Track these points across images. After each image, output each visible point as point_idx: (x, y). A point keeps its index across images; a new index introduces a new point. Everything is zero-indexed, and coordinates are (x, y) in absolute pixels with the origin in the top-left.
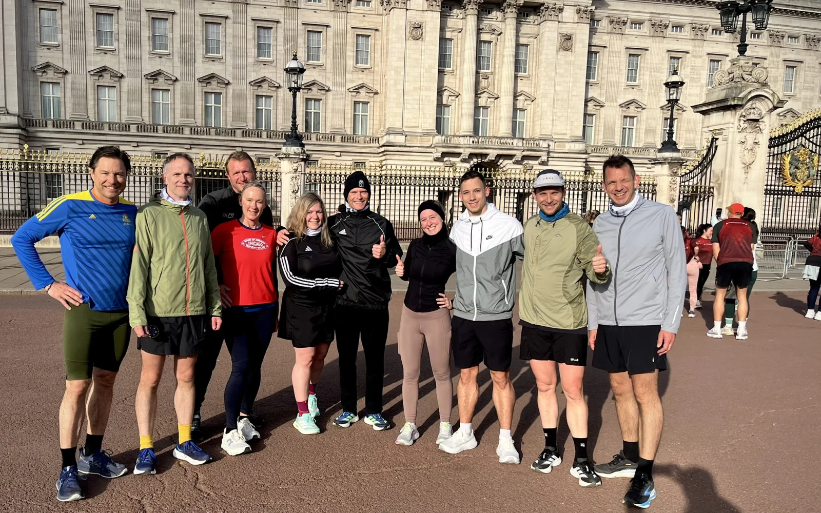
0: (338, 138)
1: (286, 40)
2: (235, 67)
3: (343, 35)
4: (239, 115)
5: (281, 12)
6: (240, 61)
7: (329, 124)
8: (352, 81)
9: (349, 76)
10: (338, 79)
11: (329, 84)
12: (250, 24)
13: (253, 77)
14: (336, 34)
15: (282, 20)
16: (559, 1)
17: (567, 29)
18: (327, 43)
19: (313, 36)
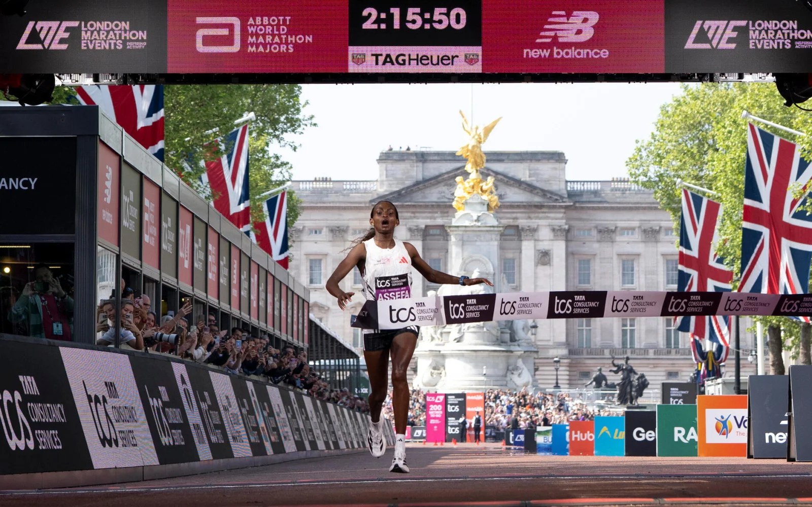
16: (533, 223)
17: (544, 246)
18: (327, 269)
19: (315, 263)
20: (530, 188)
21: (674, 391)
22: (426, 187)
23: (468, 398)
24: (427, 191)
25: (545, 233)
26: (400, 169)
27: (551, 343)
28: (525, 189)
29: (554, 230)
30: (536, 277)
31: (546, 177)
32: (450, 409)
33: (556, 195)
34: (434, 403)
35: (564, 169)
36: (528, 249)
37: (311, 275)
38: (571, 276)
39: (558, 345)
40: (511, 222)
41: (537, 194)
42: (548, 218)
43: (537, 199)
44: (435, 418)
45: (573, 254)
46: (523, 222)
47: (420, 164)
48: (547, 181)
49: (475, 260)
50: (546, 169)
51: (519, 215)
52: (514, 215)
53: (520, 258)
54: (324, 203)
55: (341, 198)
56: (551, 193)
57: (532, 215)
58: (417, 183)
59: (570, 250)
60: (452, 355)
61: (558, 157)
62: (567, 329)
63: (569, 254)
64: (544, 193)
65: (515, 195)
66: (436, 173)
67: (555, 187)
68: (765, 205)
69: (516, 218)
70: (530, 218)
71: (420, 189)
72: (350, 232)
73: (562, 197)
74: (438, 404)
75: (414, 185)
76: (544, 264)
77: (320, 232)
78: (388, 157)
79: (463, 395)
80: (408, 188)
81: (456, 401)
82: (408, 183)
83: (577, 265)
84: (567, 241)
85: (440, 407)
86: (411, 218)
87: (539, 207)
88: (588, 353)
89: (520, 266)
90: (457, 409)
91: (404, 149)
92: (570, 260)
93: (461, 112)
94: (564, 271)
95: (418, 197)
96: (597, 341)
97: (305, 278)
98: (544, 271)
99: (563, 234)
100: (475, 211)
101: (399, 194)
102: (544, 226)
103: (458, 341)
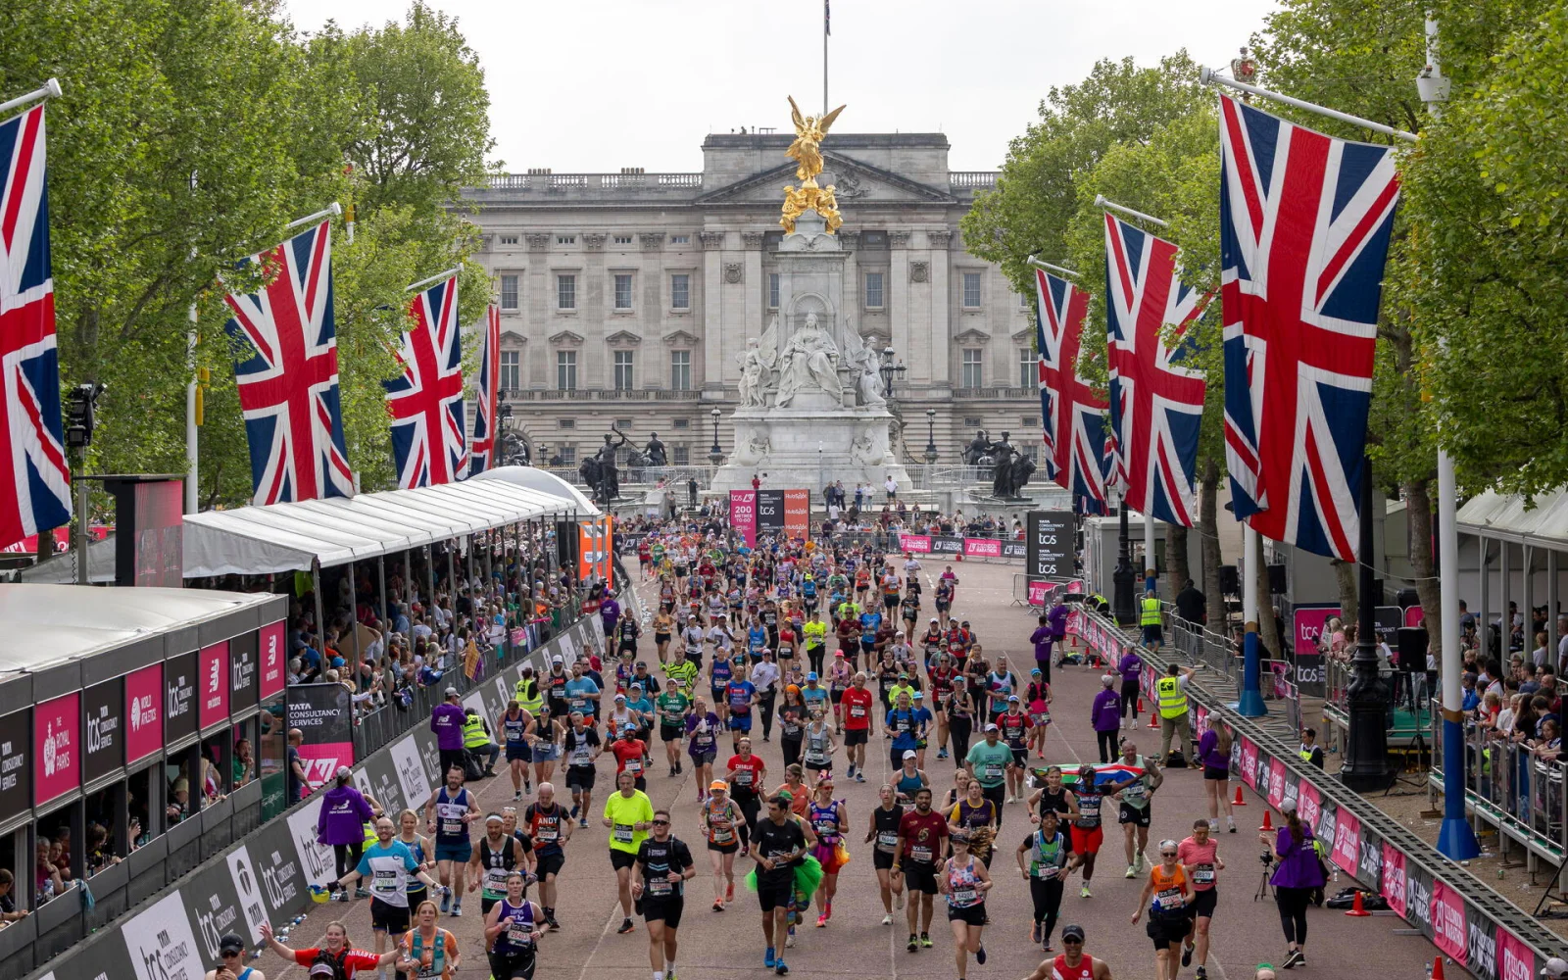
0: (652, 395)
1: (590, 287)
2: (533, 321)
3: (657, 277)
4: (538, 374)
5: (584, 257)
6: (538, 315)
7: (641, 379)
8: (668, 328)
9: (664, 322)
10: (652, 327)
11: (640, 333)
12: (549, 275)
13: (554, 331)
14: (648, 277)
15: (585, 267)
16: (905, 227)
17: (920, 257)
18: (638, 288)
19: (622, 280)
20: (900, 182)
21: (1045, 524)
22: (764, 182)
23: (787, 496)
24: (767, 187)
25: (919, 240)
26: (731, 158)
27: (928, 383)
28: (894, 184)
29: (931, 237)
30: (910, 298)
31: (922, 167)
32: (763, 511)
33: (935, 190)
34: (741, 504)
35: (945, 158)
36: (900, 261)
37: (618, 296)
38: (955, 295)
39: (939, 386)
40: (876, 226)
41: (910, 190)
42: (923, 221)
43: (910, 197)
44: (743, 524)
45: (958, 267)
46: (892, 227)
47: (758, 152)
48: (923, 173)
49: (810, 297)
50: (921, 158)
51: (887, 217)
52: (881, 217)
53: (889, 273)
54: (634, 202)
55: (655, 196)
56: (928, 188)
57: (904, 217)
58: (754, 176)
59: (954, 262)
60: (779, 424)
61: (937, 142)
62: (950, 365)
63: (953, 268)
64: (920, 188)
65: (879, 192)
66: (779, 163)
67: (933, 180)
69: (883, 222)
70: (901, 221)
71: (757, 185)
72: (668, 239)
73: (943, 194)
74: (746, 505)
75: (750, 179)
76: (919, 281)
77: (629, 240)
78: (713, 143)
79: (781, 493)
80: (741, 183)
81: (771, 500)
82: (742, 176)
83: (963, 281)
84: (949, 250)
85: (749, 509)
86: (746, 222)
87: (913, 207)
88: (977, 395)
89: (889, 283)
90: (772, 511)
91: (738, 132)
92: (954, 275)
93: (790, 99)
94: (946, 290)
95: (756, 195)
96: (989, 379)
97: (609, 300)
98: (919, 289)
99: (944, 241)
100: (809, 232)
101: (730, 191)
102: (919, 231)
103: (786, 405)
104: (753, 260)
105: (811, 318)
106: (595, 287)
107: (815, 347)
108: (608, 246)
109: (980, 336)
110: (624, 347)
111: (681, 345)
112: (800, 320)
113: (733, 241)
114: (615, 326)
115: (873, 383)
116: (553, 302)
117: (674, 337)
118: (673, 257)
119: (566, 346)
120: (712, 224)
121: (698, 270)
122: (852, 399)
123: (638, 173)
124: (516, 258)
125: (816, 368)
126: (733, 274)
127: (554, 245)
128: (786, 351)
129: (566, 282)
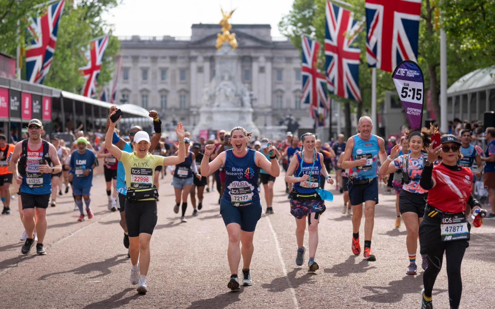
0: (173, 109)
2: (134, 85)
3: (175, 71)
5: (151, 64)
6: (135, 83)
7: (170, 104)
8: (178, 88)
9: (177, 86)
10: (173, 87)
11: (169, 89)
12: (139, 69)
13: (140, 88)
14: (172, 71)
15: (151, 67)
16: (257, 55)
17: (262, 64)
18: (169, 74)
19: (164, 71)
20: (256, 40)
22: (211, 39)
24: (212, 41)
25: (262, 59)
26: (200, 31)
27: (264, 106)
28: (254, 40)
29: (266, 58)
30: (259, 78)
33: (267, 42)
35: (270, 32)
36: (255, 66)
37: (162, 76)
38: (274, 77)
39: (268, 107)
40: (248, 54)
41: (259, 42)
42: (263, 53)
43: (259, 44)
45: (275, 68)
46: (253, 54)
47: (209, 29)
48: (263, 36)
49: (226, 71)
50: (263, 31)
51: (251, 51)
52: (249, 51)
53: (252, 70)
54: (167, 45)
56: (265, 42)
57: (257, 51)
58: (208, 37)
59: (274, 66)
60: (215, 113)
61: (267, 27)
62: (272, 100)
63: (273, 69)
64: (262, 42)
65: (249, 43)
66: (216, 33)
67: (266, 39)
68: (335, 43)
69: (250, 53)
70: (256, 53)
71: (208, 40)
72: (179, 58)
73: (270, 44)
75: (206, 38)
76: (262, 73)
77: (165, 58)
78: (194, 26)
80: (203, 39)
82: (204, 37)
83: (276, 73)
84: (272, 62)
86: (205, 52)
87: (260, 48)
88: (280, 110)
89: (252, 73)
92: (274, 71)
94: (270, 75)
95: (208, 44)
96: (285, 105)
97: (159, 78)
98: (262, 75)
99: (271, 59)
100: (226, 50)
101: (199, 42)
102: (262, 56)
103: (218, 106)
104: (207, 65)
105: (226, 77)
106: (154, 74)
107: (227, 87)
108: (159, 60)
109: (282, 91)
110: (164, 93)
111: (183, 93)
112: (223, 78)
113: (200, 59)
114: (161, 87)
115: (247, 99)
116: (140, 78)
117: (180, 91)
118: (180, 64)
119: (145, 93)
120: (193, 53)
121: (188, 69)
122: (240, 105)
123: (169, 37)
124: (128, 63)
125: (228, 94)
126: (200, 70)
127: (141, 60)
128: (218, 88)
129: (145, 72)
